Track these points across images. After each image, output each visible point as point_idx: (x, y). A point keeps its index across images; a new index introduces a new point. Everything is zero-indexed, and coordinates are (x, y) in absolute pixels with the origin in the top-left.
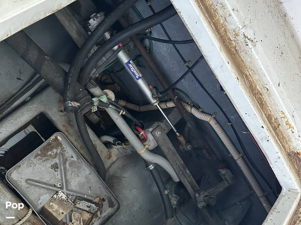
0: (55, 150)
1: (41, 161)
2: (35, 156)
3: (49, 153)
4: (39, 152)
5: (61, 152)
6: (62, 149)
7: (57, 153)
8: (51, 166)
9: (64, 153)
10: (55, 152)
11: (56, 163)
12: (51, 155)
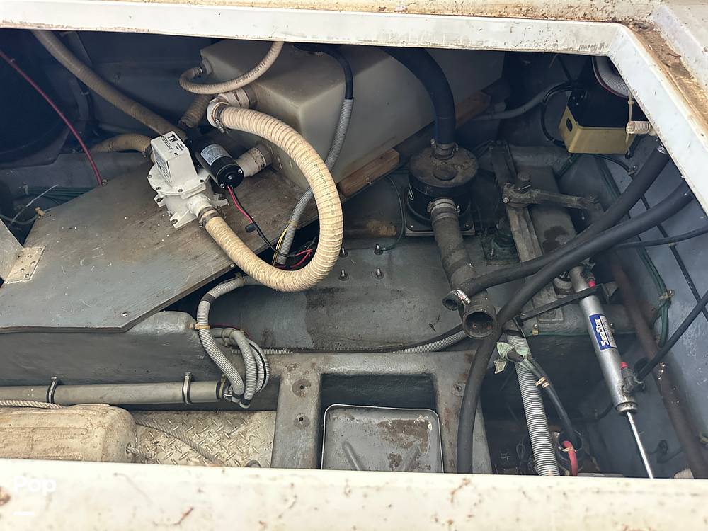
0: (412, 438)
1: (384, 436)
2: (381, 423)
3: (401, 435)
4: (390, 423)
5: (419, 447)
6: (424, 445)
7: (412, 443)
8: (390, 455)
9: (420, 451)
10: (409, 441)
11: (400, 457)
12: (402, 439)
